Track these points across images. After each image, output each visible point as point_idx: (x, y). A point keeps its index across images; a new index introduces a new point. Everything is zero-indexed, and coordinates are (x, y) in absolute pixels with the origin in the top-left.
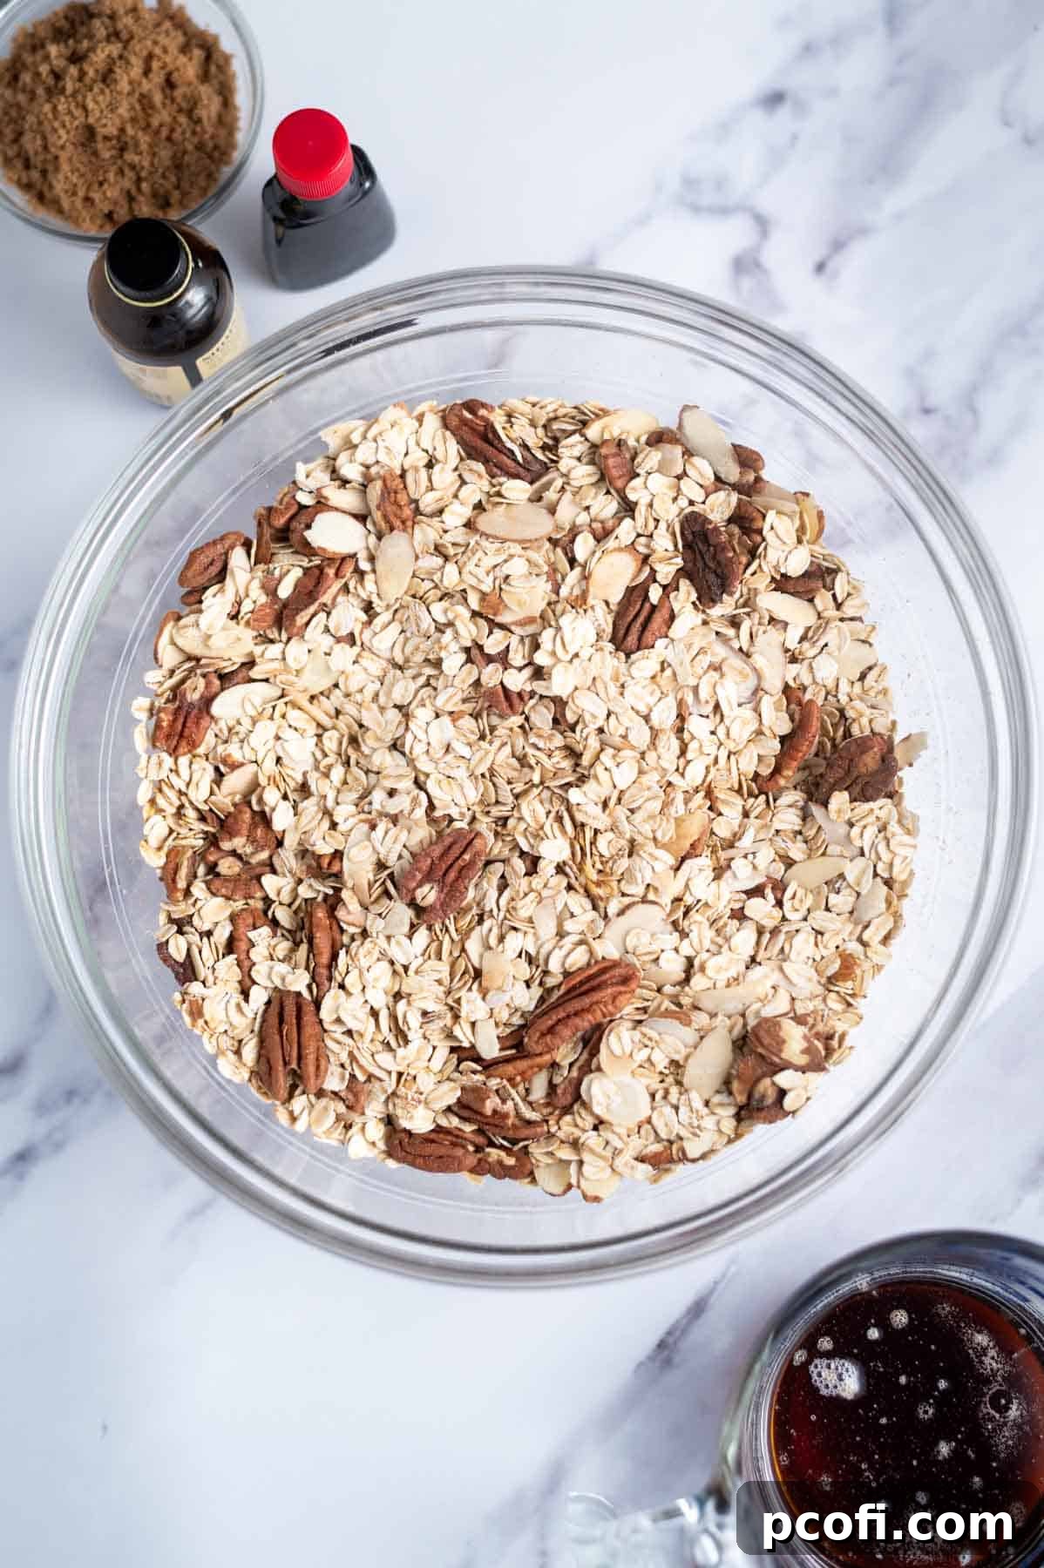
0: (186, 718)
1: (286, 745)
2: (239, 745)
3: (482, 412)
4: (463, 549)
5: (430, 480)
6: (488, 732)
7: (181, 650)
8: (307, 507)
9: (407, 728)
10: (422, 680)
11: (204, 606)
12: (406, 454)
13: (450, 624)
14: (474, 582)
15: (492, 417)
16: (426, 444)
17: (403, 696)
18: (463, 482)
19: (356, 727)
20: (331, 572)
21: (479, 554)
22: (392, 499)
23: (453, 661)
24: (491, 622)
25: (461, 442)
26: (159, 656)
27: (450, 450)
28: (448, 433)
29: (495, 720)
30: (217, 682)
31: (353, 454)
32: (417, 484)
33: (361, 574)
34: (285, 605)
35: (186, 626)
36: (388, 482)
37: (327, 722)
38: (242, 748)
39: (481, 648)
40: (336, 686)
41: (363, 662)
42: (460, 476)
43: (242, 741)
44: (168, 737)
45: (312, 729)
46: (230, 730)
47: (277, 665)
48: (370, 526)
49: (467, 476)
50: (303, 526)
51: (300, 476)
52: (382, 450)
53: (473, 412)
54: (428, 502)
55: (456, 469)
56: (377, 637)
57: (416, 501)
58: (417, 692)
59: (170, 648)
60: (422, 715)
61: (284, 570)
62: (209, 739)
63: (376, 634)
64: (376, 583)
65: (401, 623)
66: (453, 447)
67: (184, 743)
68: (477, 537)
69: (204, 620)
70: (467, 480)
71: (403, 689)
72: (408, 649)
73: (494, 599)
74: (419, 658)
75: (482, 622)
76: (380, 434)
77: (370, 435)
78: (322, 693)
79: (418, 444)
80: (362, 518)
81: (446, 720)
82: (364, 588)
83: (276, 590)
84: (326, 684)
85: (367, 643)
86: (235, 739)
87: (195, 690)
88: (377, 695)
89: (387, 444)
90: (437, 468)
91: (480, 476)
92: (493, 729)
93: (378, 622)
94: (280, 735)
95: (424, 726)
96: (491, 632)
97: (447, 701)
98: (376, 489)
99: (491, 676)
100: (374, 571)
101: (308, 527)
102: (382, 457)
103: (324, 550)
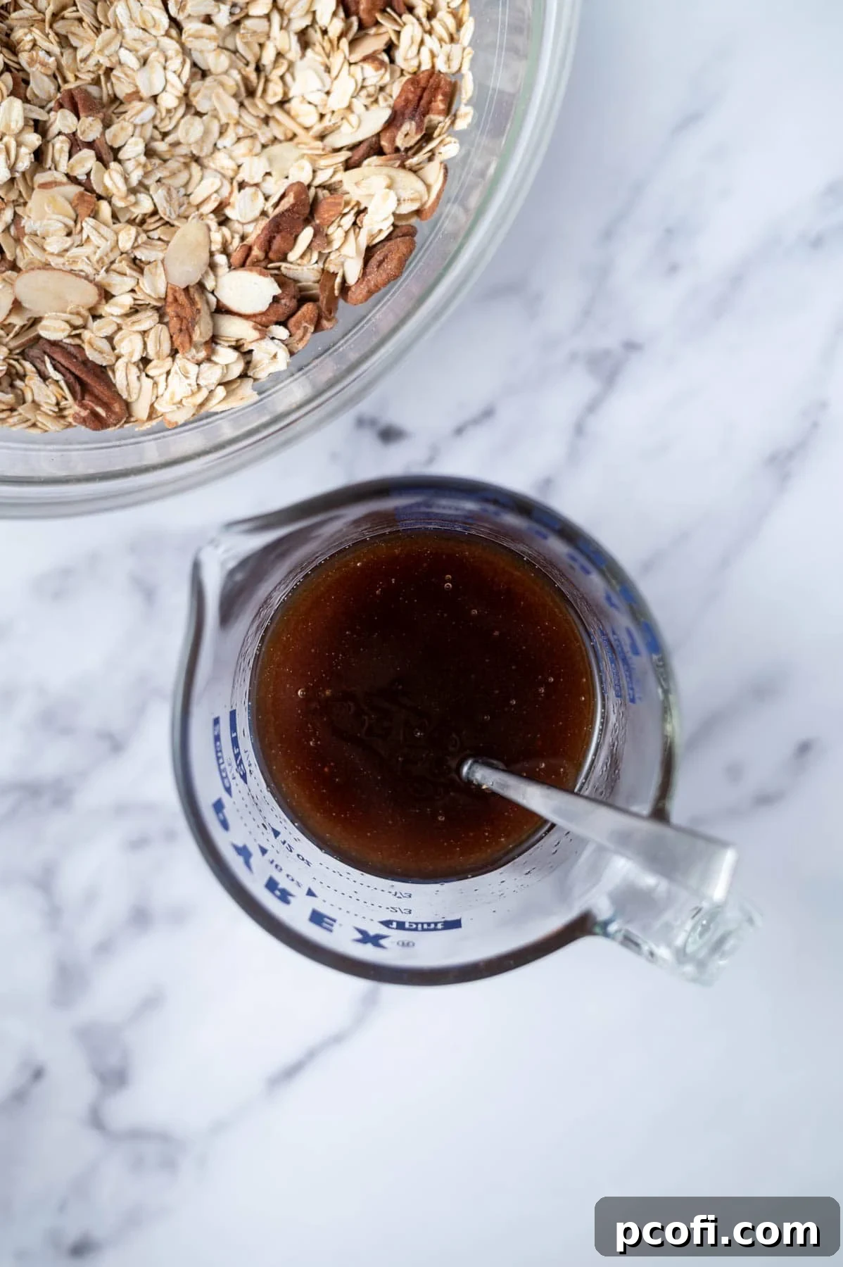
0: (418, 105)
1: (319, 85)
2: (367, 83)
3: (84, 413)
4: (114, 266)
5: (145, 344)
6: (102, 78)
7: (419, 177)
8: (278, 323)
9: (187, 86)
10: (170, 139)
11: (391, 220)
12: (168, 373)
13: (133, 191)
14: (104, 230)
15: (76, 408)
16: (147, 383)
17: (192, 124)
18: (110, 339)
19: (247, 103)
20: (256, 252)
21: (95, 258)
22: (185, 321)
23: (133, 150)
24: (89, 189)
25: (111, 385)
26: (442, 171)
27: (123, 377)
28: (125, 396)
29: (94, 90)
30: (384, 143)
31: (224, 375)
32: (159, 340)
33: (225, 251)
34: (308, 221)
35: (412, 200)
36: (187, 339)
37: (278, 113)
38: (364, 79)
39: (99, 158)
40: (264, 146)
41: (232, 165)
42: (114, 349)
43: (363, 87)
44: (437, 88)
45: (294, 106)
46: (376, 101)
47: (322, 163)
48: (213, 300)
49: (105, 345)
50: (283, 301)
51: (283, 354)
52: (193, 376)
53: (95, 414)
54: (148, 320)
55: (118, 358)
56: (215, 188)
57: (161, 322)
58: (176, 127)
59: (430, 180)
60: (169, 100)
61: (306, 259)
62: (396, 89)
63: (216, 192)
64: (211, 242)
65: (189, 203)
66: (119, 379)
67: (423, 83)
68: (98, 278)
69: (391, 205)
70: (105, 341)
71: (190, 132)
72: (183, 177)
73: (82, 210)
74: (173, 165)
75: (99, 190)
76: (193, 394)
77: (204, 393)
78: (280, 142)
79: (155, 384)
80: (221, 310)
81: (145, 93)
82: (224, 237)
83: (315, 235)
84: (275, 149)
85: (227, 184)
86: (371, 90)
87: (407, 134)
88: (221, 134)
89: (188, 381)
90: (136, 357)
91: (91, 344)
92: (97, 82)
93: (212, 205)
94: (324, 96)
95: (168, 88)
96: (88, 174)
97: (142, 110)
98: (201, 333)
99: (90, 128)
100: (212, 254)
101: (276, 299)
102: (193, 369)
103: (261, 274)
